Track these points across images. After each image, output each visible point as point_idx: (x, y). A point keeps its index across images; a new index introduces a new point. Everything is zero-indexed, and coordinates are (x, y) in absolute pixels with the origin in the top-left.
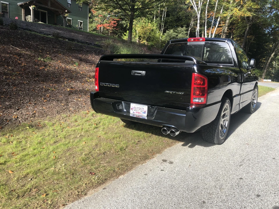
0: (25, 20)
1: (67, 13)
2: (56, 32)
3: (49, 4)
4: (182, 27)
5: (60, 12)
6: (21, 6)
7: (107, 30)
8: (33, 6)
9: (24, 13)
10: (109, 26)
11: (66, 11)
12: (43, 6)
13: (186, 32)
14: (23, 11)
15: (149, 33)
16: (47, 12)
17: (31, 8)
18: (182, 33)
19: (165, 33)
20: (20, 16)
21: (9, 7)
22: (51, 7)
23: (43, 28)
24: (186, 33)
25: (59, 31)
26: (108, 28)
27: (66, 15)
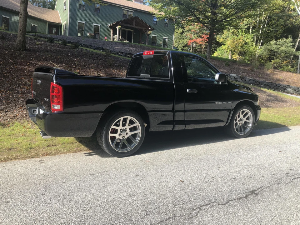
0: (113, 40)
1: (150, 30)
2: (128, 49)
3: (134, 23)
4: (287, 38)
5: (143, 30)
6: (111, 27)
7: (200, 45)
8: (119, 26)
9: (112, 34)
10: (202, 41)
11: (150, 28)
12: (129, 25)
13: (291, 44)
14: (112, 31)
15: (241, 47)
16: (133, 30)
17: (118, 28)
18: (286, 45)
19: (262, 47)
20: (109, 37)
21: (100, 29)
22: (136, 25)
23: (117, 46)
24: (291, 46)
25: (131, 48)
26: (201, 43)
27: (149, 32)
